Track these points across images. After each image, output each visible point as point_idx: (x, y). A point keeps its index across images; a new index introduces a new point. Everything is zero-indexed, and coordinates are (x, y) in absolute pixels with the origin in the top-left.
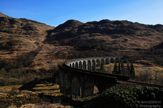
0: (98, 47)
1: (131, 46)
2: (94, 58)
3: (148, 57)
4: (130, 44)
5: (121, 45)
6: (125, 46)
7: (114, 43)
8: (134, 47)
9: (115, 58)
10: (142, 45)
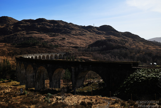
0: (39, 44)
1: (68, 44)
2: (41, 54)
3: (87, 54)
4: (68, 42)
5: (60, 43)
6: (64, 44)
7: (53, 41)
8: (72, 45)
9: (58, 55)
10: (78, 43)
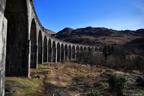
0: (85, 41)
4: (108, 41)
5: (101, 41)
6: (104, 42)
8: (111, 43)
